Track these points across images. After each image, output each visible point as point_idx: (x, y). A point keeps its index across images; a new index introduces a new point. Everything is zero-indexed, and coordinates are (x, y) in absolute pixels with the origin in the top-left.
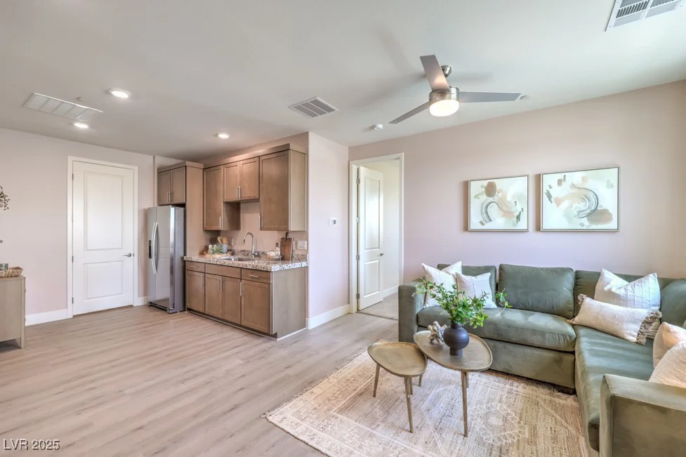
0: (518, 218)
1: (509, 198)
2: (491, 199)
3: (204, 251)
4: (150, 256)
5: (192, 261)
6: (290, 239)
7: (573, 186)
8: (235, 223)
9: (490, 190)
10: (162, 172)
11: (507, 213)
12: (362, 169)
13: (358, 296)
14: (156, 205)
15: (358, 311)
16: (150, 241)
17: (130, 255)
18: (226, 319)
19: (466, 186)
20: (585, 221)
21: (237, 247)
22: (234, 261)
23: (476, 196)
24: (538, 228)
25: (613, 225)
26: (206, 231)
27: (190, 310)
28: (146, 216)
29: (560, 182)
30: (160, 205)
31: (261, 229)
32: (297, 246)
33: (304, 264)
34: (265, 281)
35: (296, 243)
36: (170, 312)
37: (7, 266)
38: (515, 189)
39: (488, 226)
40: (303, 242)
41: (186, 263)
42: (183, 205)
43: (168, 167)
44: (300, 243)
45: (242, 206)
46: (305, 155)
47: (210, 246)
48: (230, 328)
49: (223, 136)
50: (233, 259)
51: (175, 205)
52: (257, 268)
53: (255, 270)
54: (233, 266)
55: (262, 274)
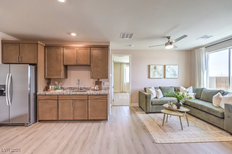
0: (161, 75)
1: (159, 70)
2: (155, 70)
3: (47, 89)
6: (101, 82)
7: (171, 68)
9: (155, 68)
10: (8, 43)
11: (159, 74)
13: (113, 100)
15: (113, 105)
18: (77, 119)
19: (149, 66)
20: (173, 76)
21: (65, 86)
23: (152, 69)
24: (165, 78)
25: (177, 77)
26: (46, 79)
27: (40, 121)
29: (169, 67)
34: (104, 99)
35: (104, 83)
36: (27, 125)
38: (160, 68)
39: (154, 77)
40: (107, 83)
41: (38, 96)
42: (35, 64)
45: (68, 67)
47: (50, 86)
48: (80, 123)
49: (73, 35)
50: (68, 92)
51: (30, 64)
52: (100, 94)
53: (99, 95)
54: (83, 94)
55: (102, 96)
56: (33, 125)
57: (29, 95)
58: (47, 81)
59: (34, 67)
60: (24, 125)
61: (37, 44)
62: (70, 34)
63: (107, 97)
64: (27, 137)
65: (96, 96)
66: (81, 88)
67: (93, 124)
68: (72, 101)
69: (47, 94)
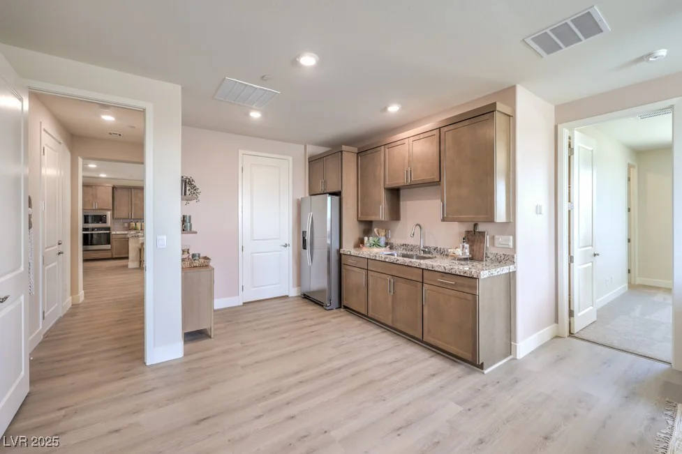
3: (360, 243)
4: (305, 248)
5: (350, 255)
6: (482, 234)
8: (395, 214)
10: (313, 161)
12: (577, 136)
13: (571, 314)
14: (307, 195)
15: (571, 334)
16: (304, 233)
17: (286, 246)
18: (399, 328)
21: (396, 240)
22: (396, 257)
26: (361, 222)
27: (345, 307)
28: (299, 206)
30: (311, 195)
31: (443, 220)
32: (495, 244)
33: (512, 268)
34: (467, 290)
35: (493, 238)
36: (328, 308)
37: (199, 255)
40: (505, 237)
41: (343, 256)
42: (338, 194)
43: (319, 155)
44: (500, 239)
45: (402, 192)
46: (511, 117)
47: (366, 238)
48: (405, 340)
49: (394, 109)
50: (396, 254)
51: (332, 194)
52: (453, 272)
53: (449, 273)
54: (411, 265)
55: (460, 281)
56: (335, 311)
57: (329, 252)
58: (362, 227)
59: (337, 198)
60: (322, 306)
61: (341, 152)
62: (385, 109)
63: (475, 287)
64: (311, 326)
65: (443, 276)
66: (427, 250)
67: (430, 357)
68: (389, 278)
69: (352, 254)
